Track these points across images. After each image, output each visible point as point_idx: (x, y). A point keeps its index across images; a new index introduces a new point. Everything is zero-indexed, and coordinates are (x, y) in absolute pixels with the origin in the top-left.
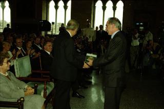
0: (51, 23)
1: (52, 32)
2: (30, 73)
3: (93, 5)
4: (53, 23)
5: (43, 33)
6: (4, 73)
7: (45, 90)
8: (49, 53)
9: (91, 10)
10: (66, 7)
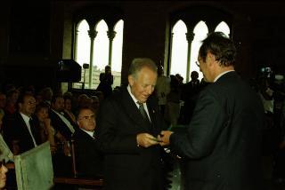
0: (81, 65)
1: (83, 84)
2: (52, 185)
3: (167, 30)
4: (86, 66)
5: (65, 86)
9: (164, 40)
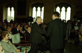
0: (34, 18)
2: (20, 42)
3: (55, 9)
6: (6, 41)
7: (26, 50)
8: (30, 32)
10: (41, 10)
